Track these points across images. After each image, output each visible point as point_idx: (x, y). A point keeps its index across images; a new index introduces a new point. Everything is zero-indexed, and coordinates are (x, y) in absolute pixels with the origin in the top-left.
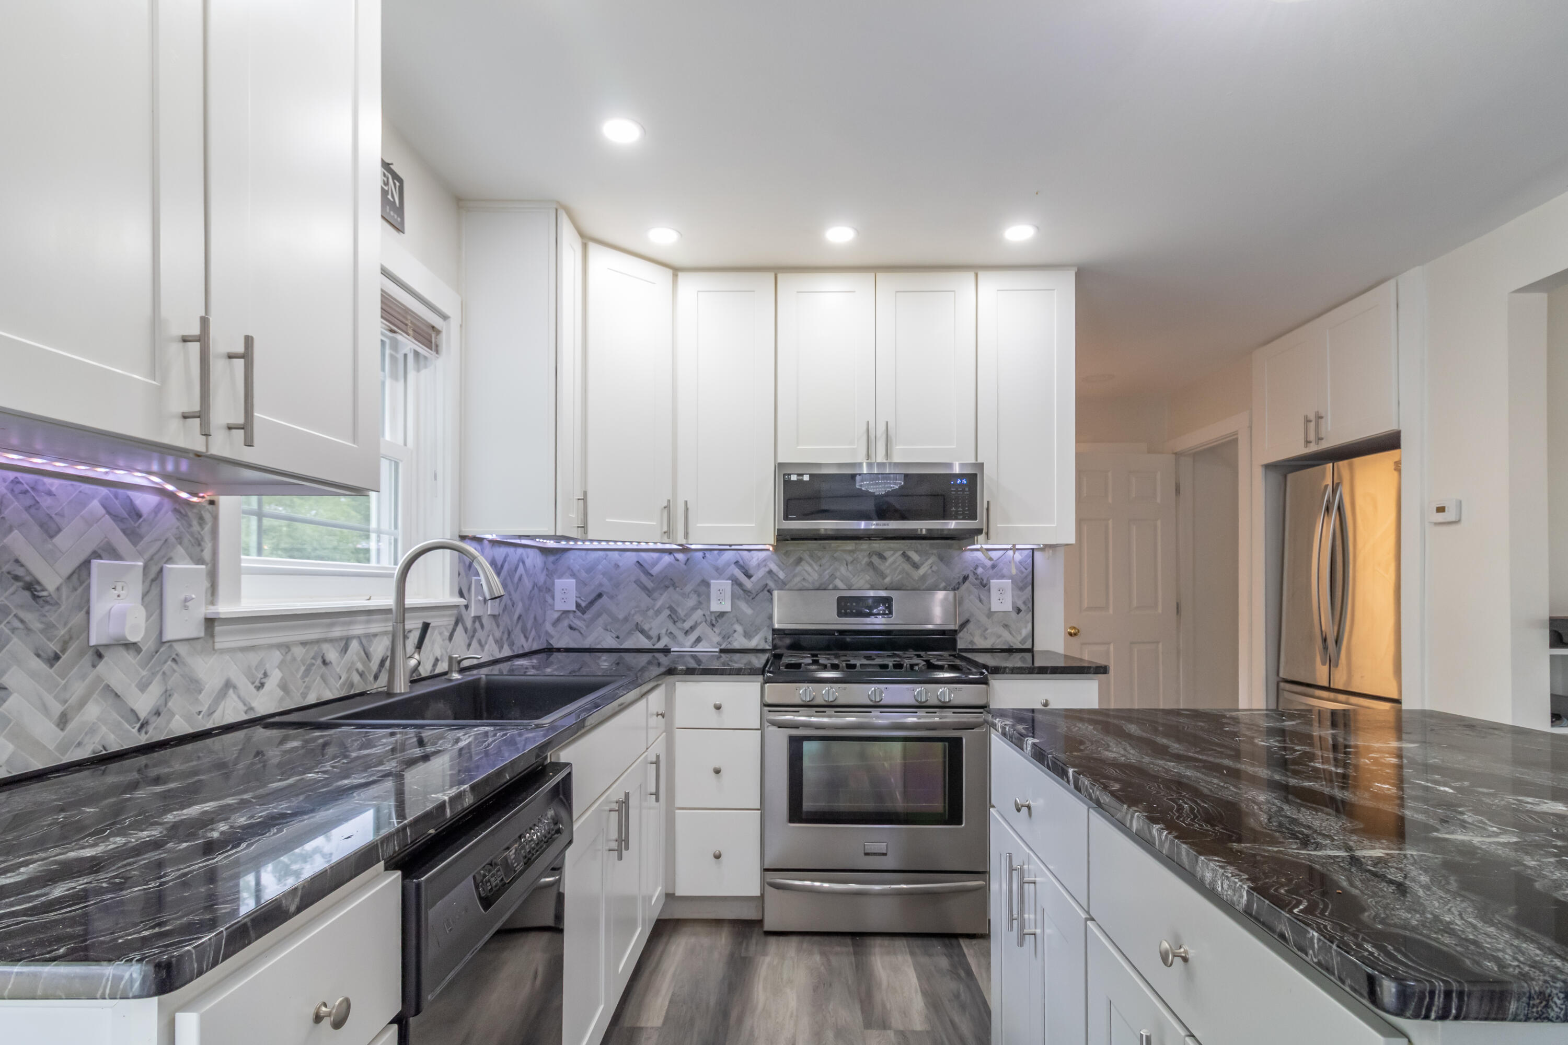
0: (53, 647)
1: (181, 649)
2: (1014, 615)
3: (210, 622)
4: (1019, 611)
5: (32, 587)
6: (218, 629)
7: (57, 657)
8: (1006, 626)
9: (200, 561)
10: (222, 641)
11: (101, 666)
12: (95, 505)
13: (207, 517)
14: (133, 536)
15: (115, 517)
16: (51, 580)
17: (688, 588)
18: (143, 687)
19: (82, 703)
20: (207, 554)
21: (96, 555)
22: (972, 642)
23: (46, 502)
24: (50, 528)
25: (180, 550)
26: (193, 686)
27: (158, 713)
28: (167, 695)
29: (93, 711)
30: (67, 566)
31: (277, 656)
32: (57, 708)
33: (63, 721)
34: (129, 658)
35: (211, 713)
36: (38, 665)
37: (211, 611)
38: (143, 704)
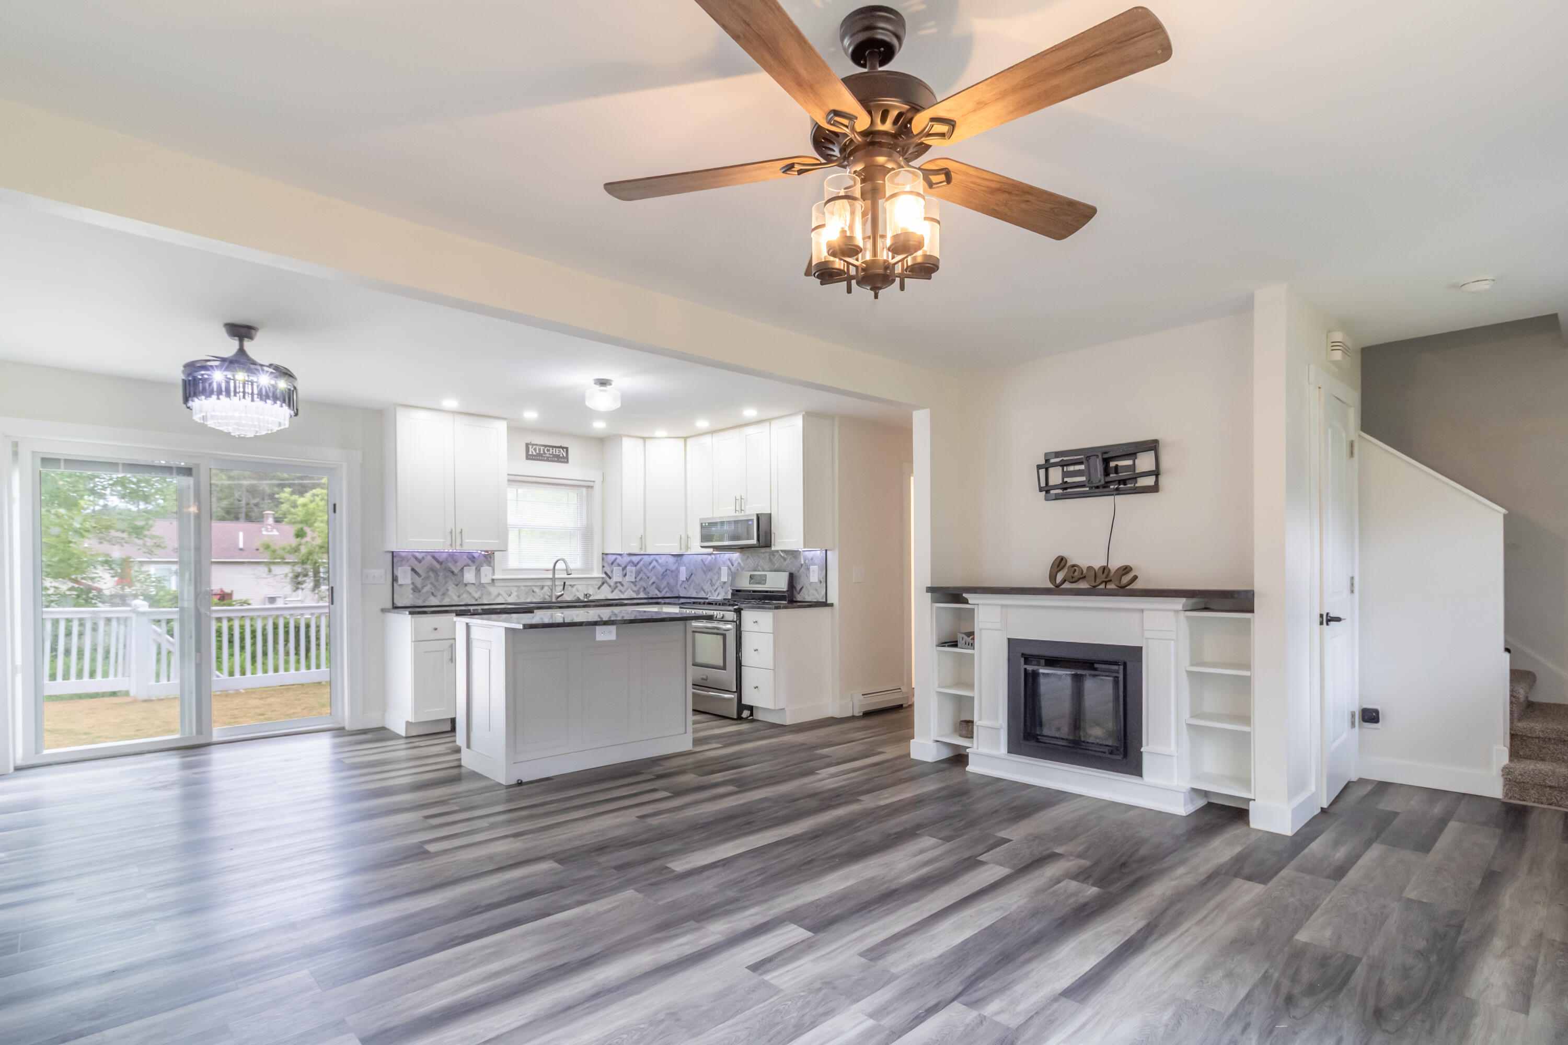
0: (456, 583)
1: (486, 585)
2: (819, 584)
3: (493, 580)
4: (821, 582)
5: (453, 572)
6: (495, 581)
7: (457, 585)
8: (816, 590)
9: (490, 566)
10: (497, 584)
11: (467, 588)
12: (465, 557)
13: (492, 556)
14: (473, 562)
15: (470, 559)
16: (456, 571)
17: (715, 571)
18: (476, 592)
19: (463, 594)
20: (492, 565)
21: (465, 566)
22: (804, 598)
23: (455, 557)
24: (456, 562)
25: (485, 564)
26: (489, 594)
27: (480, 598)
28: (482, 594)
29: (465, 596)
30: (459, 568)
31: (515, 589)
32: (458, 594)
33: (459, 597)
34: (473, 586)
35: (494, 600)
36: (454, 586)
37: (494, 577)
38: (477, 596)
